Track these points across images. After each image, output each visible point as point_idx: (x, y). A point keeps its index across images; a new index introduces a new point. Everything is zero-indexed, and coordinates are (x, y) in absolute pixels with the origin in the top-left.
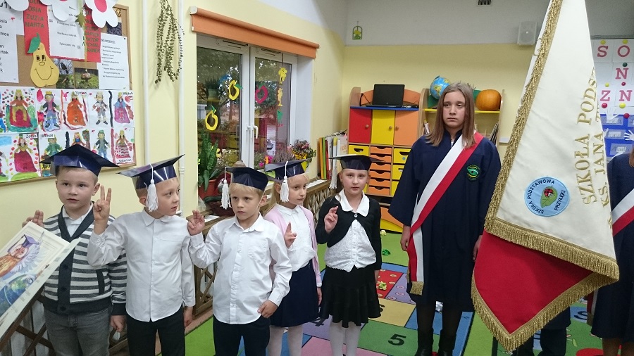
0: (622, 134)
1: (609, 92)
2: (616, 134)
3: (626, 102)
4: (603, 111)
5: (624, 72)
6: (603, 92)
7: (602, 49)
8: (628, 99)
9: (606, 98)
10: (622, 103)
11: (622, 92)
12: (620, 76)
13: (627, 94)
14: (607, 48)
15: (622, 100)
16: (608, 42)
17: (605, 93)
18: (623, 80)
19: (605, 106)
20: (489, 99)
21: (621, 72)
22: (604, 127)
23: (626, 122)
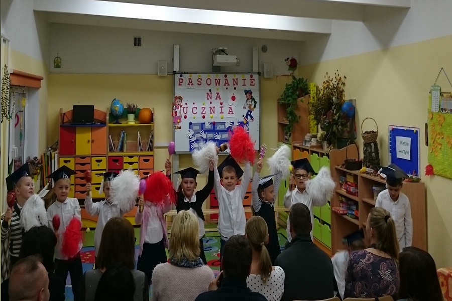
0: (213, 136)
1: (205, 108)
2: (211, 135)
3: (213, 115)
4: (203, 121)
5: (210, 94)
7: (199, 80)
8: (214, 112)
9: (204, 112)
10: (211, 115)
11: (210, 108)
14: (201, 79)
15: (211, 113)
16: (202, 76)
17: (203, 109)
18: (210, 100)
19: (204, 117)
20: (146, 115)
21: (209, 96)
22: (205, 131)
23: (214, 127)
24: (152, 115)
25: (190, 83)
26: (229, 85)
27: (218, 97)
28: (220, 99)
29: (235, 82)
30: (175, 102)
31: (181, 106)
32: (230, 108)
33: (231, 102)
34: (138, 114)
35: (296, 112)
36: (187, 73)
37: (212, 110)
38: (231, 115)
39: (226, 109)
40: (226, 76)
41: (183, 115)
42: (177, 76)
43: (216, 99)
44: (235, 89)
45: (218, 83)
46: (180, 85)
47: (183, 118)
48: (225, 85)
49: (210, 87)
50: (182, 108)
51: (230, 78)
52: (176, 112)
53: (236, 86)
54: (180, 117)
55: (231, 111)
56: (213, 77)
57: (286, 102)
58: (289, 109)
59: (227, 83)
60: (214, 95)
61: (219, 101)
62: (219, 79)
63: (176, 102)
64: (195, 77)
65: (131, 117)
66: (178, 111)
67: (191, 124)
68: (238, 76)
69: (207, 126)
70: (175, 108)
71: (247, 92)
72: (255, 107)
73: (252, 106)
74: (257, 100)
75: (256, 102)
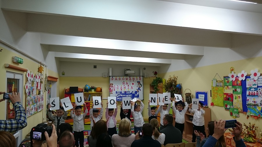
0: (125, 95)
4: (121, 91)
14: (120, 78)
17: (121, 87)
18: (124, 85)
20: (99, 89)
21: (124, 83)
22: (122, 94)
23: (125, 93)
24: (101, 89)
25: (116, 79)
27: (127, 83)
29: (134, 79)
30: (110, 85)
31: (113, 86)
33: (132, 85)
34: (96, 89)
35: (157, 88)
36: (115, 76)
37: (125, 88)
39: (130, 87)
40: (130, 77)
41: (113, 89)
42: (111, 78)
45: (127, 79)
46: (112, 80)
47: (113, 90)
49: (124, 81)
51: (132, 78)
52: (111, 89)
53: (134, 80)
54: (112, 90)
55: (132, 88)
56: (125, 78)
57: (154, 85)
58: (155, 87)
59: (130, 79)
60: (125, 83)
61: (127, 85)
64: (118, 78)
65: (93, 90)
66: (111, 88)
67: (116, 92)
68: (134, 77)
69: (123, 93)
70: (110, 87)
71: (138, 82)
72: (141, 86)
73: (140, 86)
74: (142, 84)
75: (141, 85)
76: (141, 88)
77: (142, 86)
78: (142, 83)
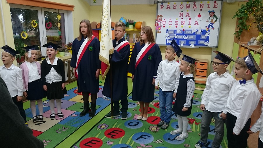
0: (183, 37)
1: (178, 22)
2: (180, 37)
3: (183, 25)
4: (176, 29)
5: (182, 14)
6: (176, 21)
7: (175, 6)
8: (184, 24)
9: (177, 24)
10: (182, 26)
11: (182, 22)
12: (181, 16)
13: (183, 22)
14: (176, 5)
15: (182, 24)
16: (177, 3)
17: (176, 22)
18: (182, 17)
19: (176, 27)
20: (139, 25)
22: (177, 34)
23: (183, 33)
25: (168, 7)
26: (196, 8)
28: (189, 16)
29: (202, 6)
31: (162, 20)
32: (197, 22)
33: (197, 18)
34: (135, 25)
36: (167, 2)
38: (196, 25)
39: (193, 22)
40: (195, 3)
42: (160, 4)
43: (186, 16)
44: (201, 10)
45: (188, 7)
46: (161, 9)
48: (193, 8)
49: (182, 10)
50: (162, 22)
51: (198, 4)
52: (158, 24)
53: (202, 8)
56: (185, 4)
60: (185, 14)
61: (188, 18)
62: (190, 5)
63: (158, 18)
64: (171, 5)
66: (159, 23)
67: (167, 30)
69: (179, 32)
70: (157, 21)
71: (210, 12)
72: (216, 21)
73: (214, 20)
74: (218, 16)
75: (217, 18)
76: (216, 25)
77: (218, 20)
78: (217, 14)
